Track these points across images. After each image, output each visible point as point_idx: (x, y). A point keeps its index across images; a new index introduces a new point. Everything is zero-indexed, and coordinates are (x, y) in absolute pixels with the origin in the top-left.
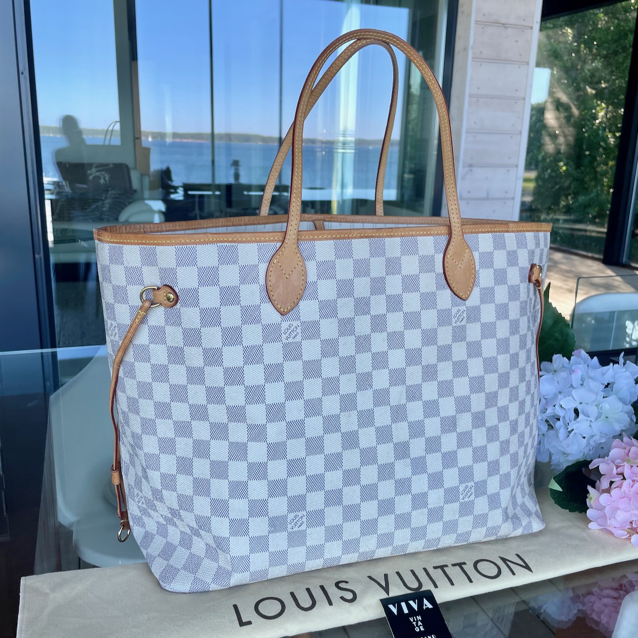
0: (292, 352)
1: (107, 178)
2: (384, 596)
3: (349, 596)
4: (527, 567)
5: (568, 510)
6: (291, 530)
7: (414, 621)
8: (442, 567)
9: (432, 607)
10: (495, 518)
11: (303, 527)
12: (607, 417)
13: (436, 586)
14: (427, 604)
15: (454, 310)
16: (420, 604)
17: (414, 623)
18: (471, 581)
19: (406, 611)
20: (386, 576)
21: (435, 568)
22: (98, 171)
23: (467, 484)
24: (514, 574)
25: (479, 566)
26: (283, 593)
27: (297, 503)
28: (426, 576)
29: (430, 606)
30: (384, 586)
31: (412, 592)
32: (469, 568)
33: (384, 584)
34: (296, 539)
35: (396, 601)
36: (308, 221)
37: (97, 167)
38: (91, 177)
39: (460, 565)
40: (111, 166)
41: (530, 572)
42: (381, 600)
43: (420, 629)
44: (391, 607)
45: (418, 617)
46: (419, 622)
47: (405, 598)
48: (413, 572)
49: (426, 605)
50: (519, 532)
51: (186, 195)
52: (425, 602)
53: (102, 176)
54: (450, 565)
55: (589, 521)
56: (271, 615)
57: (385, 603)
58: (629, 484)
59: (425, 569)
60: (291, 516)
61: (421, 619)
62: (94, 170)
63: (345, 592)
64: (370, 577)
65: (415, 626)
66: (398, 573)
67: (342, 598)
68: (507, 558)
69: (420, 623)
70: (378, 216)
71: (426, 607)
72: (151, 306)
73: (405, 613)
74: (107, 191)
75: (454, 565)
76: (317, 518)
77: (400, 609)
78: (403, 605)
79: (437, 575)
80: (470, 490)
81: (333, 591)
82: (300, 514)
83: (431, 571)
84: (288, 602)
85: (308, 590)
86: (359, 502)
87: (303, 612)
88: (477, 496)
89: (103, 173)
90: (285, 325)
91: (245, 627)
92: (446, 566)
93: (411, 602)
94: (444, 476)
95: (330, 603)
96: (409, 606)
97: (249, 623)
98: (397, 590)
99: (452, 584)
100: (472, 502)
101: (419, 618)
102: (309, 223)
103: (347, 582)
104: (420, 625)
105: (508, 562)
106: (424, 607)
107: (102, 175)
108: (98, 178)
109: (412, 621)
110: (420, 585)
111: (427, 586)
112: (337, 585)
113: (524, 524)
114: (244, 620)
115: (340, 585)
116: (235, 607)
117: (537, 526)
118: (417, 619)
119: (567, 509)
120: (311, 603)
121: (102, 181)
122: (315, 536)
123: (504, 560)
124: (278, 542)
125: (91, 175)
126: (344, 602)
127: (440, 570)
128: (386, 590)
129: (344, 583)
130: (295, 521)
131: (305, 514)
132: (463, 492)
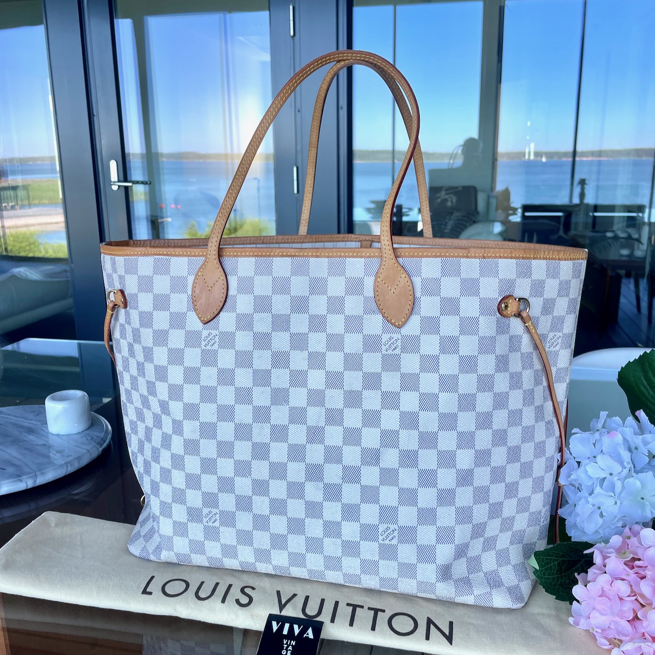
0: (209, 358)
1: (454, 201)
2: (276, 611)
3: (244, 600)
4: (449, 638)
6: (206, 524)
7: (287, 644)
8: (355, 607)
9: (312, 638)
10: (427, 573)
11: (217, 524)
13: (333, 621)
14: (310, 634)
15: (385, 337)
16: (304, 631)
17: (285, 646)
18: (373, 628)
19: (285, 632)
20: (294, 596)
21: (348, 605)
22: (447, 194)
23: (389, 525)
24: (428, 638)
25: (396, 619)
28: (332, 609)
29: (311, 636)
30: (283, 604)
31: (304, 617)
32: (384, 617)
33: (283, 602)
35: (282, 620)
36: (355, 241)
37: (447, 190)
38: (439, 200)
39: (377, 611)
40: (460, 189)
41: (449, 644)
42: (270, 615)
44: (274, 624)
45: (292, 641)
46: (291, 646)
47: (292, 621)
48: (323, 601)
49: (308, 634)
50: (470, 600)
51: (524, 217)
52: (310, 631)
53: (449, 199)
54: (366, 607)
55: (570, 614)
56: (170, 593)
57: (271, 618)
59: (337, 604)
60: (206, 511)
61: (294, 644)
62: (443, 193)
63: (244, 596)
64: (278, 592)
65: (285, 648)
66: (307, 598)
68: (434, 621)
69: (290, 648)
70: (426, 238)
71: (307, 636)
73: (284, 633)
74: (452, 213)
75: (370, 609)
76: (228, 519)
77: (281, 629)
78: (287, 626)
79: (344, 612)
80: (392, 533)
81: (235, 593)
82: (214, 511)
83: (342, 606)
84: (193, 588)
85: (217, 584)
86: (268, 514)
87: (196, 600)
88: (400, 541)
89: (451, 196)
90: (205, 333)
91: (145, 595)
92: (362, 607)
93: (296, 627)
94: (361, 510)
95: (223, 601)
96: (291, 629)
97: (150, 593)
98: (288, 612)
99: (351, 624)
100: (395, 547)
101: (293, 643)
103: (253, 588)
104: (290, 650)
105: (431, 625)
106: (305, 635)
107: (450, 197)
108: (445, 200)
109: (285, 643)
110: (318, 615)
111: (325, 618)
112: (243, 589)
113: (476, 592)
114: (148, 590)
115: (246, 590)
116: (153, 577)
117: (500, 600)
118: (290, 642)
120: (208, 594)
121: (449, 204)
122: (228, 535)
123: (430, 622)
124: (196, 531)
125: (439, 197)
126: (236, 605)
127: (351, 608)
128: (282, 607)
129: (250, 589)
130: (210, 516)
131: (218, 512)
132: (383, 533)
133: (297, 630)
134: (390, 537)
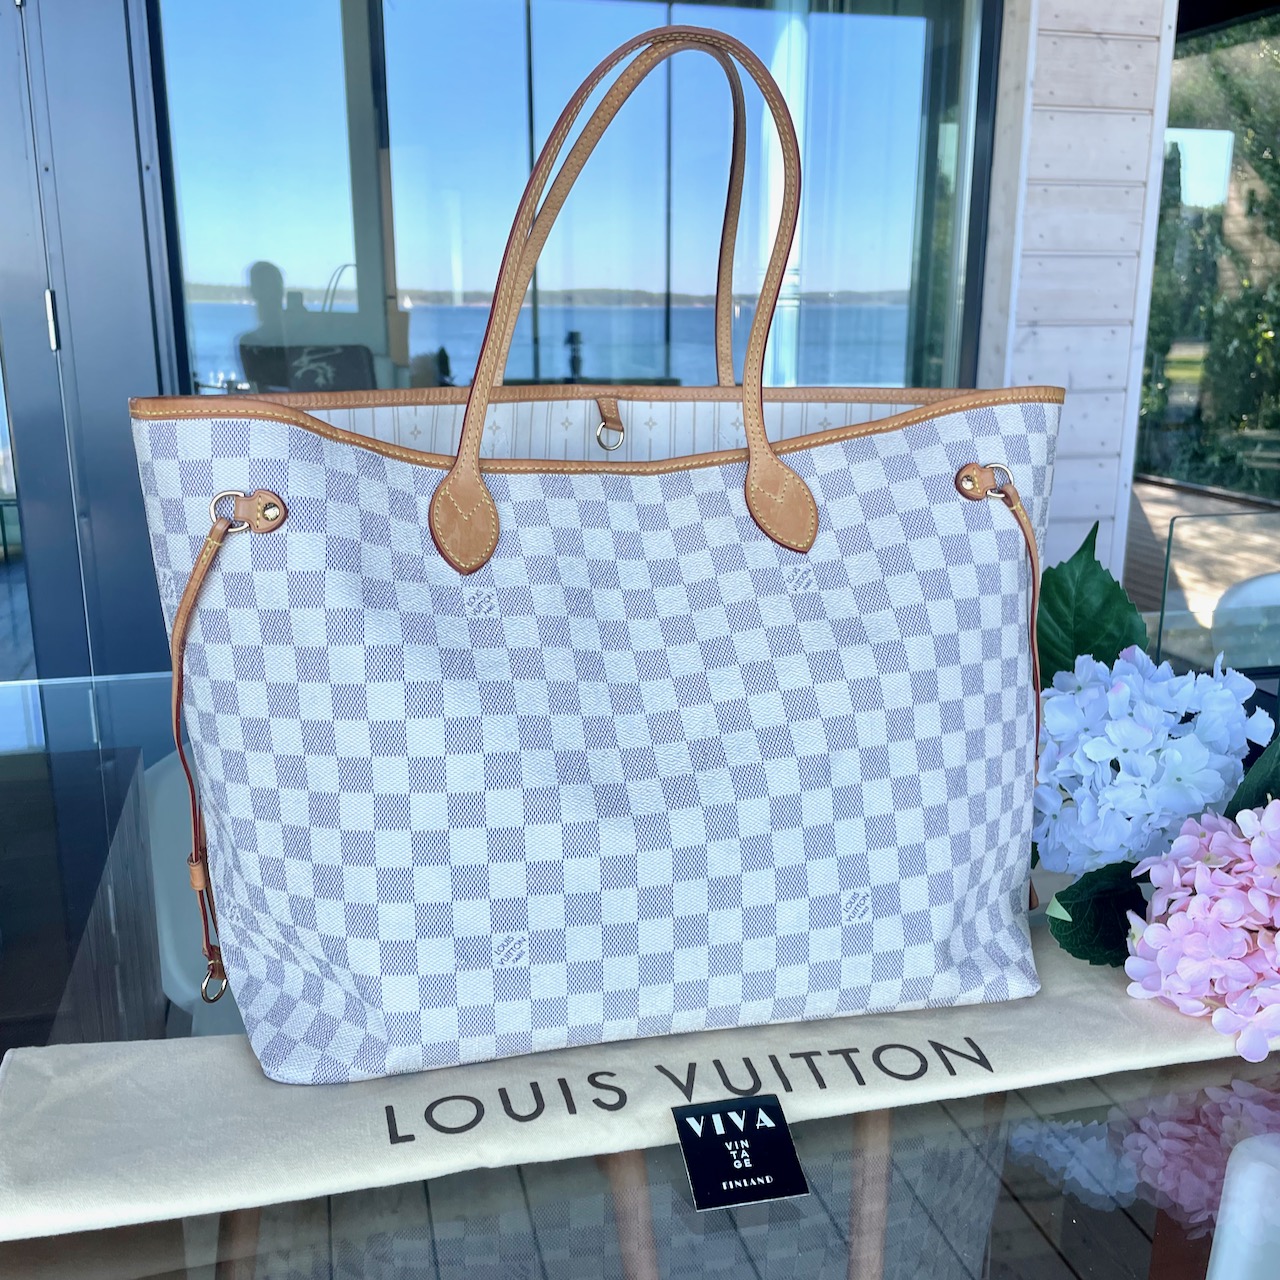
1: (330, 375)
2: (681, 1100)
3: (612, 1098)
4: (984, 1062)
5: (1088, 962)
6: (500, 967)
7: (734, 1149)
8: (808, 1057)
9: (773, 1125)
10: (921, 960)
11: (524, 962)
12: (1179, 779)
13: (788, 1088)
14: (765, 1120)
16: (751, 1119)
17: (734, 1153)
18: (861, 1082)
19: (720, 1129)
20: (692, 1067)
21: (793, 1056)
22: (312, 361)
23: (857, 890)
24: (952, 1072)
25: (884, 1057)
26: (485, 1088)
27: (509, 914)
28: (773, 1069)
29: (770, 1123)
30: (685, 1083)
31: (737, 1096)
32: (864, 1061)
33: (683, 1080)
34: (511, 984)
35: (704, 1111)
36: (585, 399)
37: (310, 353)
38: (299, 374)
39: (846, 1053)
40: (339, 351)
41: (990, 1072)
42: (674, 1110)
43: (743, 1164)
44: (692, 1121)
45: (742, 1142)
46: (744, 1151)
47: (723, 1108)
48: (748, 1062)
49: (761, 1122)
50: (976, 995)
52: (762, 1115)
53: (320, 371)
54: (824, 1052)
55: (1128, 981)
56: (453, 1126)
57: (680, 1115)
58: (1205, 905)
59: (774, 1059)
60: (498, 939)
61: (747, 1146)
62: (305, 359)
63: (604, 1091)
64: (660, 1068)
65: (735, 1157)
66: (717, 1063)
67: (597, 1102)
68: (944, 1044)
69: (744, 1154)
70: (724, 387)
71: (762, 1125)
72: (230, 530)
73: (718, 1133)
75: (831, 1053)
76: (549, 946)
77: (709, 1126)
78: (717, 1119)
79: (796, 1070)
80: (862, 902)
81: (581, 1089)
82: (517, 935)
83: (785, 1062)
84: (493, 1106)
85: (535, 1086)
86: (635, 920)
87: (516, 1122)
88: (876, 916)
89: (323, 364)
91: (400, 1144)
92: (818, 1053)
93: (733, 1116)
94: (809, 873)
95: (572, 1109)
96: (727, 1122)
97: (411, 1138)
98: (708, 1092)
99: (822, 1085)
100: (869, 927)
101: (745, 1144)
102: (588, 402)
103: (611, 1075)
104: (746, 1157)
105: (945, 1052)
106: (758, 1125)
107: (321, 368)
108: (312, 375)
109: (730, 1148)
110: (758, 1084)
111: (771, 1086)
112: (592, 1079)
113: (988, 979)
114: (401, 1133)
115: (598, 1079)
116: (390, 1110)
117: (1018, 987)
118: (739, 1144)
119: (1086, 959)
120: (534, 1107)
121: (320, 381)
122: (548, 980)
123: (938, 1047)
124: (475, 987)
125: (298, 368)
126: (600, 1109)
127: (802, 1061)
128: (688, 1091)
129: (606, 1077)
130: (507, 949)
131: (527, 937)
132: (849, 906)
133: (739, 1122)
134: (861, 911)
